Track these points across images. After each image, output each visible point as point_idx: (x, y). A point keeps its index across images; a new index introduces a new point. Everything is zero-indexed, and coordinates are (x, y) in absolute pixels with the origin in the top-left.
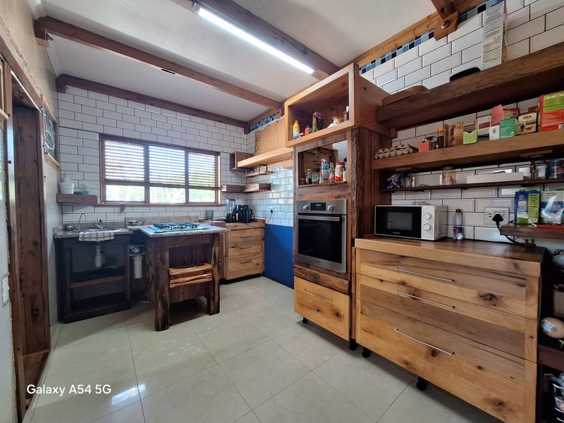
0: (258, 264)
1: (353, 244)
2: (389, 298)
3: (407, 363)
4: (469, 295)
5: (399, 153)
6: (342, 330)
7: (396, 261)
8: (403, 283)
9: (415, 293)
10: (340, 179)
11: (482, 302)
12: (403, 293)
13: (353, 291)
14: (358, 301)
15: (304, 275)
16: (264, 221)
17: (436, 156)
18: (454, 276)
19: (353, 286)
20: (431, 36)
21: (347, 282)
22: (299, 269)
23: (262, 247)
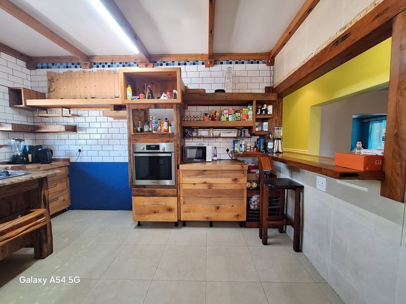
0: (64, 200)
1: (178, 168)
2: (198, 192)
3: (207, 218)
4: (229, 180)
5: (195, 119)
6: (173, 218)
7: (202, 173)
8: (205, 183)
9: (210, 185)
10: (167, 131)
11: (233, 182)
12: (205, 187)
13: (178, 194)
14: (181, 198)
15: (142, 194)
16: (68, 160)
17: (211, 124)
18: (224, 175)
19: (179, 191)
20: (203, 64)
21: (176, 190)
22: (136, 190)
23: (67, 184)
